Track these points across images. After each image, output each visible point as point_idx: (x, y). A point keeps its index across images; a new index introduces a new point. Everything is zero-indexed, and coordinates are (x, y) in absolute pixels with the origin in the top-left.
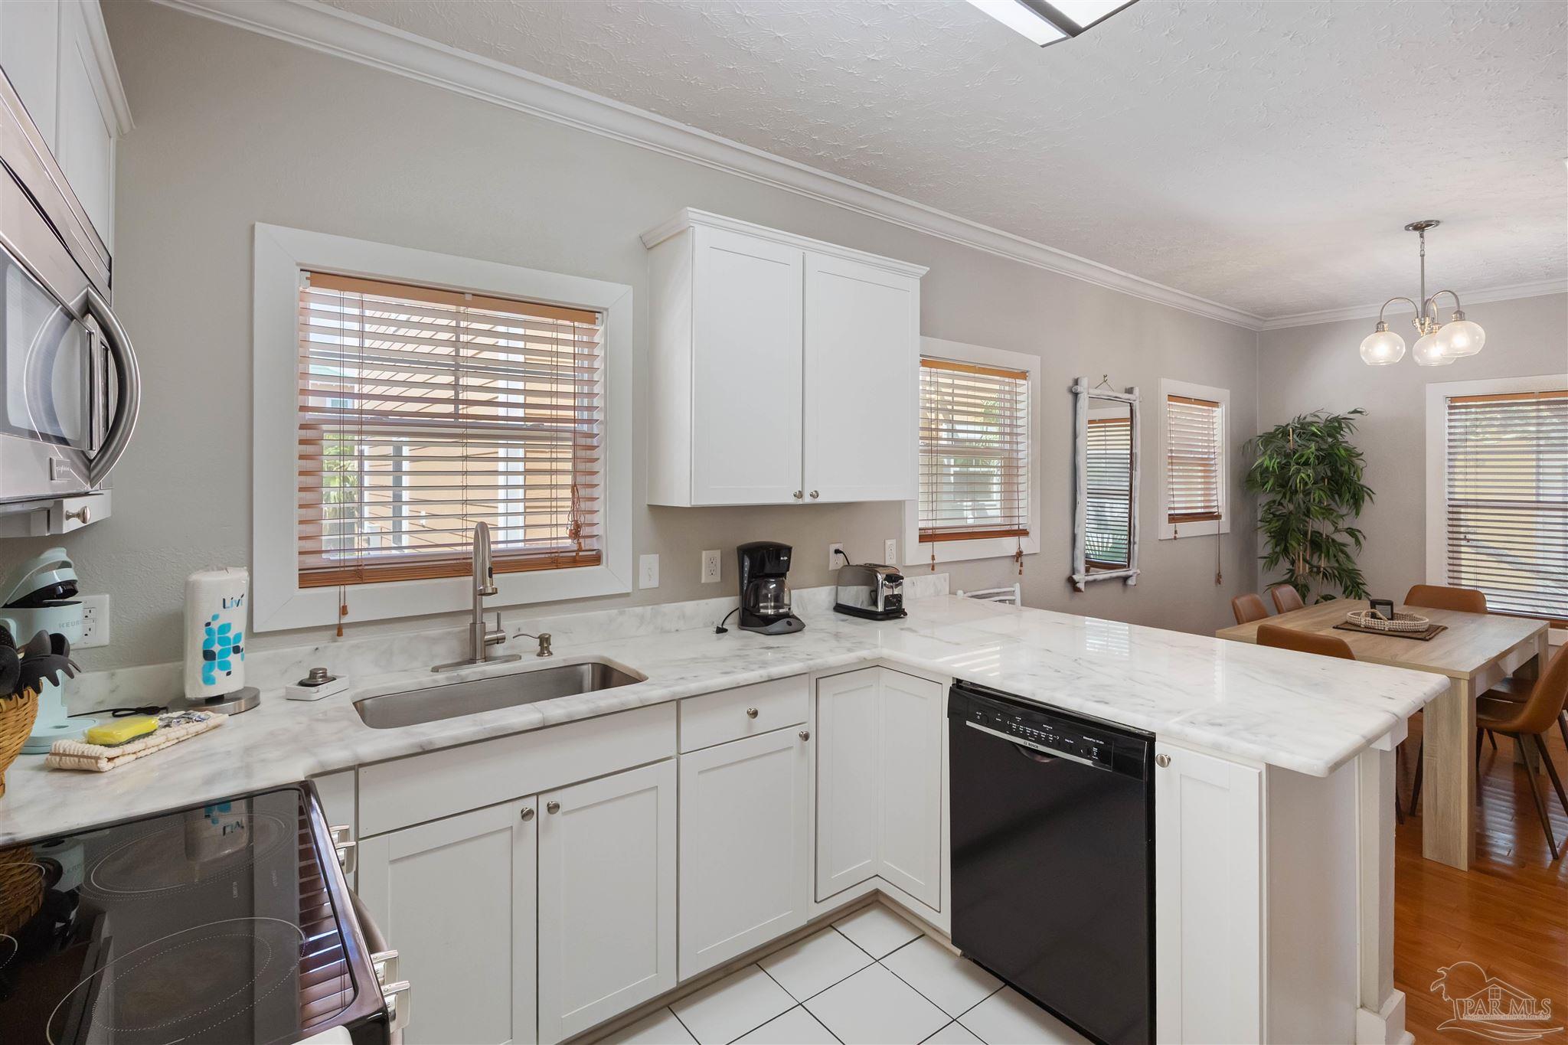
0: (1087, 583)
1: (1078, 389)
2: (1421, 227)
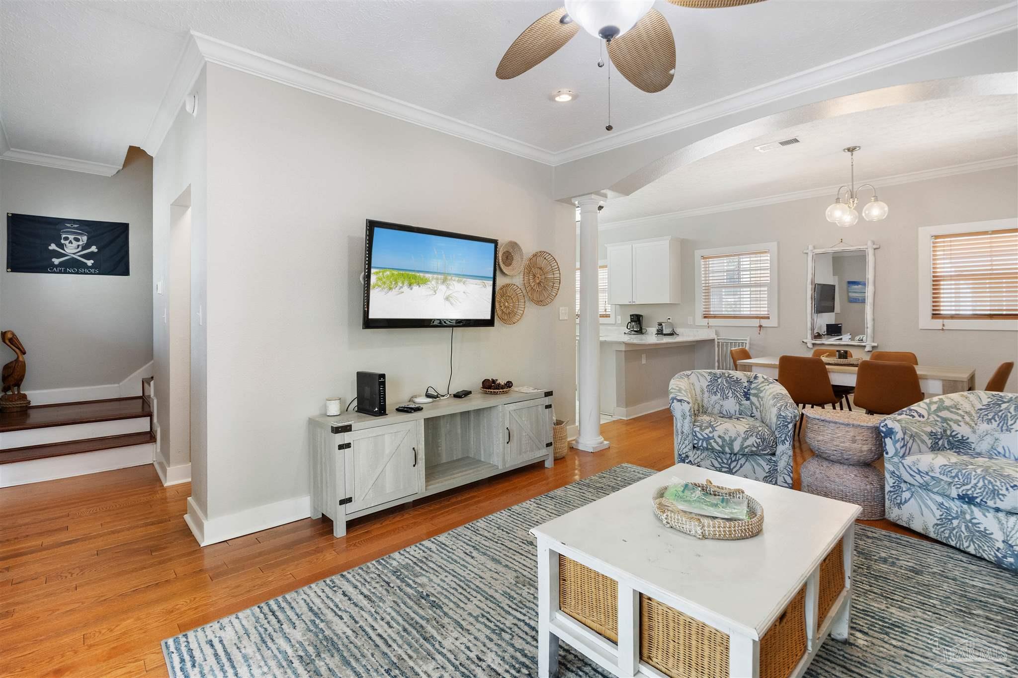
0: (813, 344)
1: (807, 251)
2: (851, 150)
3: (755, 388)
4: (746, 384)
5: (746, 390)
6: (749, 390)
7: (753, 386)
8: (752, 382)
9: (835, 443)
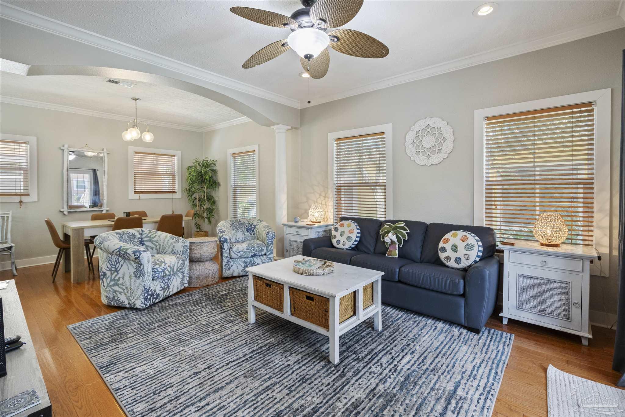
0: (69, 212)
1: (63, 148)
2: (135, 99)
3: (147, 237)
4: (139, 236)
5: (140, 240)
6: (142, 239)
7: (144, 236)
8: (142, 234)
9: (208, 252)
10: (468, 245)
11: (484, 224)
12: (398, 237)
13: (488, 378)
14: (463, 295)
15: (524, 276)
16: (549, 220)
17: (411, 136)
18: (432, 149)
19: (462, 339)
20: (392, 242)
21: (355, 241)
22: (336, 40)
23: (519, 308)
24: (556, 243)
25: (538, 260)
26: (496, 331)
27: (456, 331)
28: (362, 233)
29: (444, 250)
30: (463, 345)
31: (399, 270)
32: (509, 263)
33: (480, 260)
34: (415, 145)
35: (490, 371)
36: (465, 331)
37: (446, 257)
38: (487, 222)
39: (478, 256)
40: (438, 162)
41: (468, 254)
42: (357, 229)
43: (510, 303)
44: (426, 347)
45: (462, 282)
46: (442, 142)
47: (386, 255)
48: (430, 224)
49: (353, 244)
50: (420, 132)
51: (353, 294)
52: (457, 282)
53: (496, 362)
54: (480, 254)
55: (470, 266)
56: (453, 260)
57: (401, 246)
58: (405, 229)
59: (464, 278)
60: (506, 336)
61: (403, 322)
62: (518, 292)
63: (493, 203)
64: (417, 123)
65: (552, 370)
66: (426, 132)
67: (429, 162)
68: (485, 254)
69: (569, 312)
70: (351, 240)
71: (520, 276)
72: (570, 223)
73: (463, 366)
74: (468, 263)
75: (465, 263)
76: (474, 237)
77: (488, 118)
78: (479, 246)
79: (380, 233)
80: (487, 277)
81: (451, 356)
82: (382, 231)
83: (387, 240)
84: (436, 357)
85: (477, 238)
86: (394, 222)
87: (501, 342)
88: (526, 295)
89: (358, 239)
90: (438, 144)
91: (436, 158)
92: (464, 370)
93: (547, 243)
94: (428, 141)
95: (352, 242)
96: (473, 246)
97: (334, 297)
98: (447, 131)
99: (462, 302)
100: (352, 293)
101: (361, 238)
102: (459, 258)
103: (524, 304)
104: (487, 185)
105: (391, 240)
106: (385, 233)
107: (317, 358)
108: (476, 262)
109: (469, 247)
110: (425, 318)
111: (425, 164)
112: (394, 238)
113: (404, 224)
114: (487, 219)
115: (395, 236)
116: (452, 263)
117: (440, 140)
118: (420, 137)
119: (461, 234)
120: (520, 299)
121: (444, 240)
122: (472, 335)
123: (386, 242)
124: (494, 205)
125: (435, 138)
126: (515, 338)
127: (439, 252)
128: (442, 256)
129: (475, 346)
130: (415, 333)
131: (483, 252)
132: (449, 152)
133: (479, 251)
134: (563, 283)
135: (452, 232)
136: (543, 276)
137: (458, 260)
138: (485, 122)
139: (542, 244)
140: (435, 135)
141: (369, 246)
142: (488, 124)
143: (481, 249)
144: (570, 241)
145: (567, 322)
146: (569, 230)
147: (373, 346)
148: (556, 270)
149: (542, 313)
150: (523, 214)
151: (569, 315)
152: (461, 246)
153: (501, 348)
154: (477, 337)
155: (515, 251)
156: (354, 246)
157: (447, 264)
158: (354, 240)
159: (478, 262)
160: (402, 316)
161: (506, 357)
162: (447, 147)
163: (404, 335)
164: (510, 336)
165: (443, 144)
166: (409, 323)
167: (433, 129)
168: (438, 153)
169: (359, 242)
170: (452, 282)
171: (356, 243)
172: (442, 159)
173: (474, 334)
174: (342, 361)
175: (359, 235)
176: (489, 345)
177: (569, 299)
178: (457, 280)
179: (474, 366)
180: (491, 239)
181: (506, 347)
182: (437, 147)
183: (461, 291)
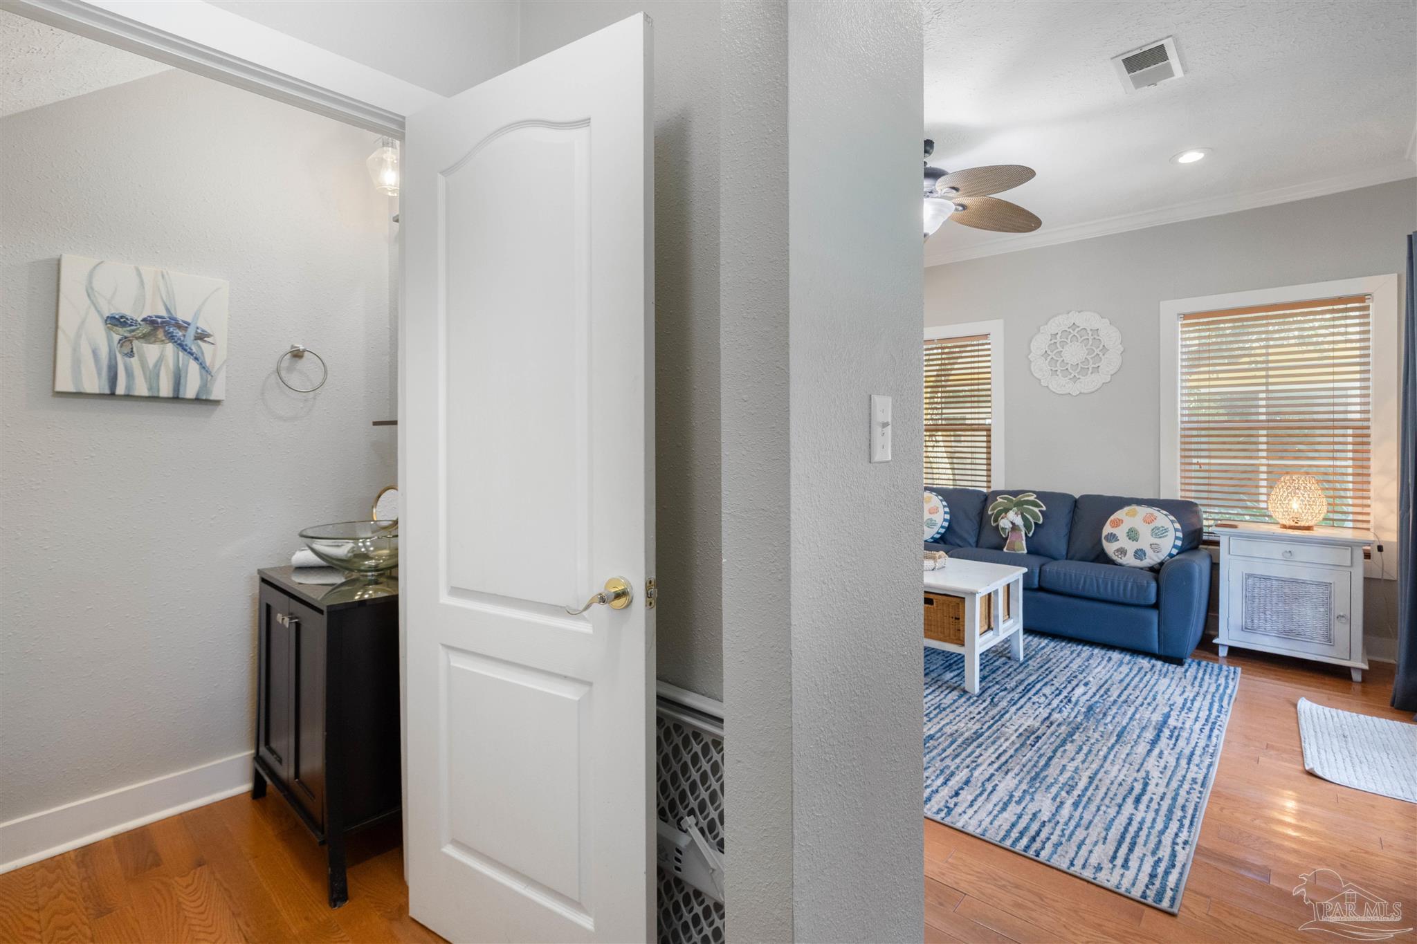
10: (1159, 529)
11: (1178, 496)
12: (1025, 519)
13: (1210, 710)
14: (1156, 606)
15: (1254, 576)
16: (1294, 487)
17: (1040, 344)
18: (1080, 365)
19: (1157, 673)
20: (1014, 527)
21: (942, 527)
22: (960, 208)
23: (1246, 628)
24: (1307, 525)
25: (1277, 550)
26: (1211, 663)
27: (1145, 663)
28: (951, 513)
29: (1111, 538)
30: (1161, 678)
31: (1040, 570)
32: (1229, 557)
33: (1178, 554)
34: (1049, 358)
35: (1211, 704)
36: (1159, 664)
37: (1117, 550)
38: (1183, 494)
39: (1175, 546)
40: (1093, 390)
41: (1158, 542)
42: (944, 506)
43: (1230, 622)
44: (1104, 680)
45: (1154, 585)
46: (1101, 354)
47: (1005, 550)
48: (1082, 497)
49: (938, 533)
50: (1058, 336)
51: (987, 597)
52: (1146, 585)
53: (1217, 695)
54: (1179, 543)
55: (1161, 564)
56: (1130, 553)
57: (1030, 535)
58: (1037, 505)
59: (1157, 580)
60: (1227, 669)
61: (1053, 652)
62: (1246, 602)
63: (1195, 461)
64: (1052, 320)
65: (1304, 705)
66: (1070, 336)
67: (1075, 389)
68: (1186, 544)
69: (1330, 630)
70: (935, 524)
71: (1249, 576)
72: (1331, 493)
73: (1169, 699)
74: (1159, 558)
75: (1152, 559)
76: (1166, 515)
77: (1186, 316)
78: (1176, 530)
79: (990, 513)
80: (1197, 575)
81: (1147, 688)
82: (993, 509)
83: (1004, 523)
84: (1125, 689)
85: (1172, 518)
86: (1015, 494)
87: (1221, 675)
88: (1259, 608)
89: (946, 524)
90: (1092, 358)
91: (1090, 383)
92: (1171, 702)
93: (1293, 524)
94: (1074, 353)
95: (936, 529)
96: (1166, 530)
97: (973, 594)
98: (1111, 336)
99: (1153, 616)
100: (985, 596)
101: (950, 521)
102: (1141, 550)
103: (1256, 621)
104: (1182, 429)
105: (1013, 523)
106: (999, 513)
107: (944, 688)
108: (1171, 556)
109: (1159, 532)
110: (1088, 648)
111: (1067, 391)
112: (1019, 521)
113: (1035, 496)
114: (1183, 487)
115: (1020, 516)
116: (1129, 560)
117: (1097, 351)
118: (1058, 345)
119: (1143, 511)
120: (1250, 614)
121: (1113, 522)
122: (1172, 667)
123: (1003, 528)
124: (1198, 464)
125: (1088, 347)
126: (1242, 673)
127: (1104, 542)
128: (1110, 548)
129: (1180, 679)
130: (1080, 664)
131: (1183, 540)
132: (1112, 372)
133: (1177, 538)
134: (1319, 584)
135: (1126, 509)
136: (1287, 576)
137: (1140, 554)
138: (1180, 323)
139: (1284, 527)
140: (1086, 341)
141: (966, 536)
142: (1184, 325)
143: (1180, 535)
144: (1331, 522)
145: (1328, 647)
146: (1329, 504)
147: (1021, 676)
148: (1307, 565)
149: (1288, 634)
150: (1249, 479)
151: (1330, 635)
152: (1145, 531)
153: (1222, 681)
154: (1180, 670)
155: (1240, 536)
156: (938, 536)
157: (1119, 561)
158: (939, 525)
159: (1175, 556)
160: (1047, 645)
161: (1233, 691)
162: (1111, 363)
163: (1064, 665)
164: (1235, 669)
165: (1103, 358)
166: (1061, 654)
167: (1084, 332)
168: (1092, 373)
169: (949, 529)
170: (1138, 587)
171: (943, 531)
172: (1099, 385)
173: (1175, 666)
174: (983, 691)
175: (948, 517)
176: (1202, 679)
177: (1330, 609)
178: (1145, 582)
179: (1186, 700)
180: (1194, 520)
181: (1230, 681)
182: (1091, 363)
183: (1153, 600)
